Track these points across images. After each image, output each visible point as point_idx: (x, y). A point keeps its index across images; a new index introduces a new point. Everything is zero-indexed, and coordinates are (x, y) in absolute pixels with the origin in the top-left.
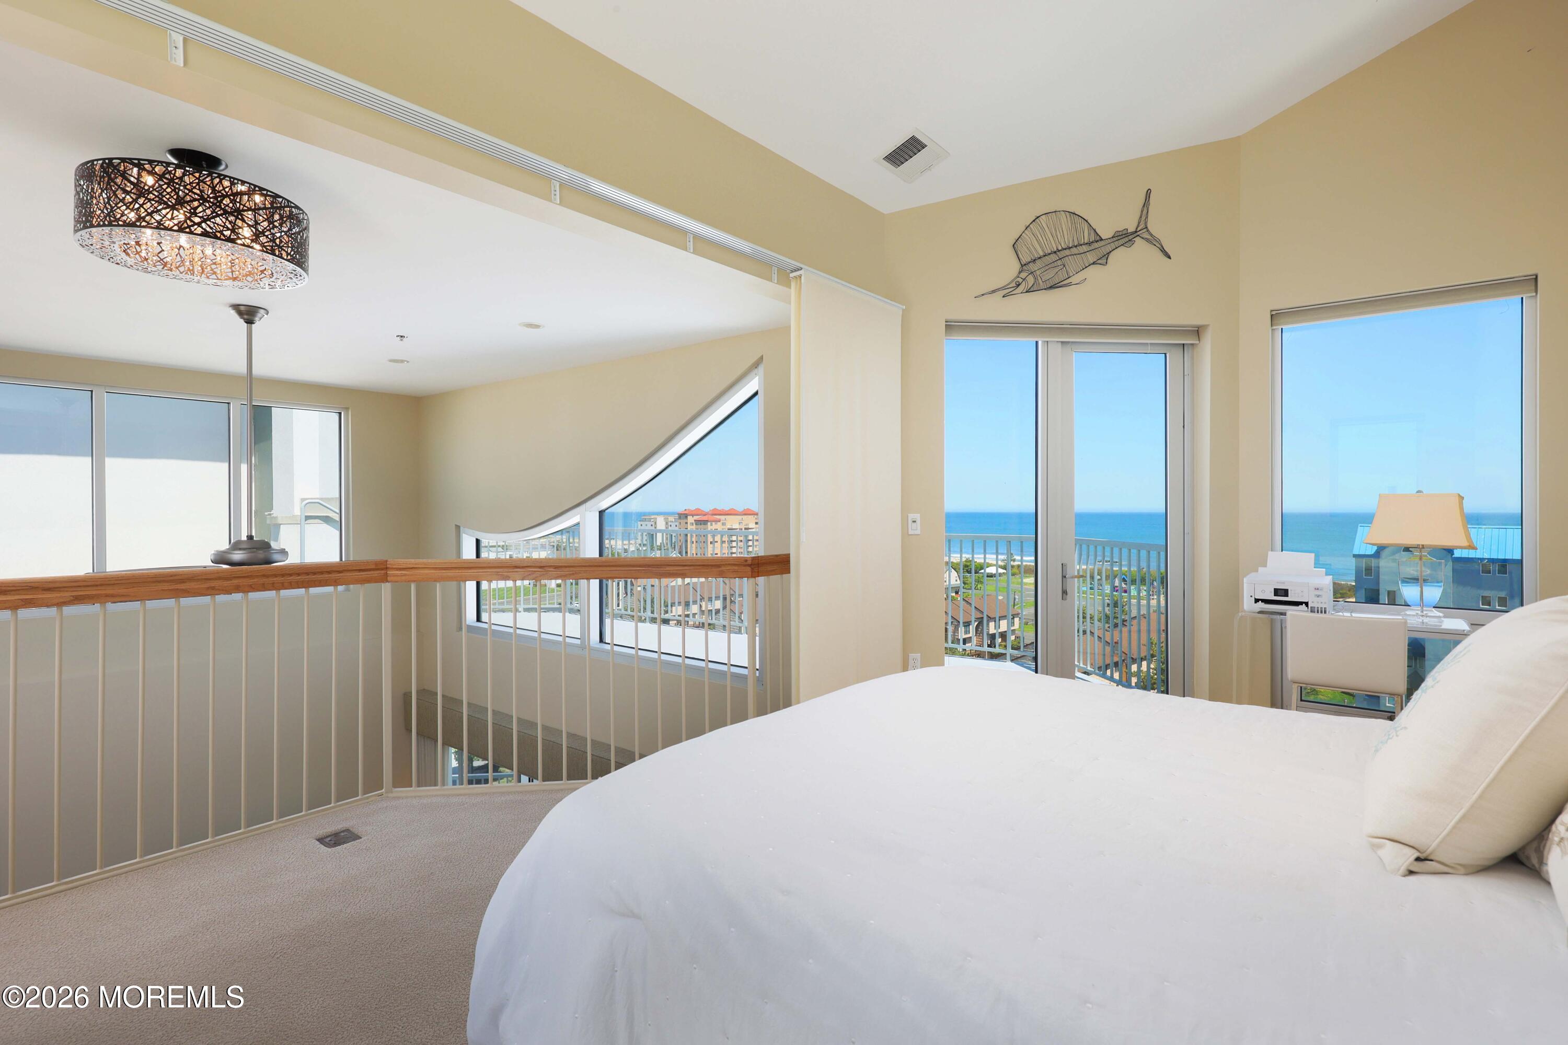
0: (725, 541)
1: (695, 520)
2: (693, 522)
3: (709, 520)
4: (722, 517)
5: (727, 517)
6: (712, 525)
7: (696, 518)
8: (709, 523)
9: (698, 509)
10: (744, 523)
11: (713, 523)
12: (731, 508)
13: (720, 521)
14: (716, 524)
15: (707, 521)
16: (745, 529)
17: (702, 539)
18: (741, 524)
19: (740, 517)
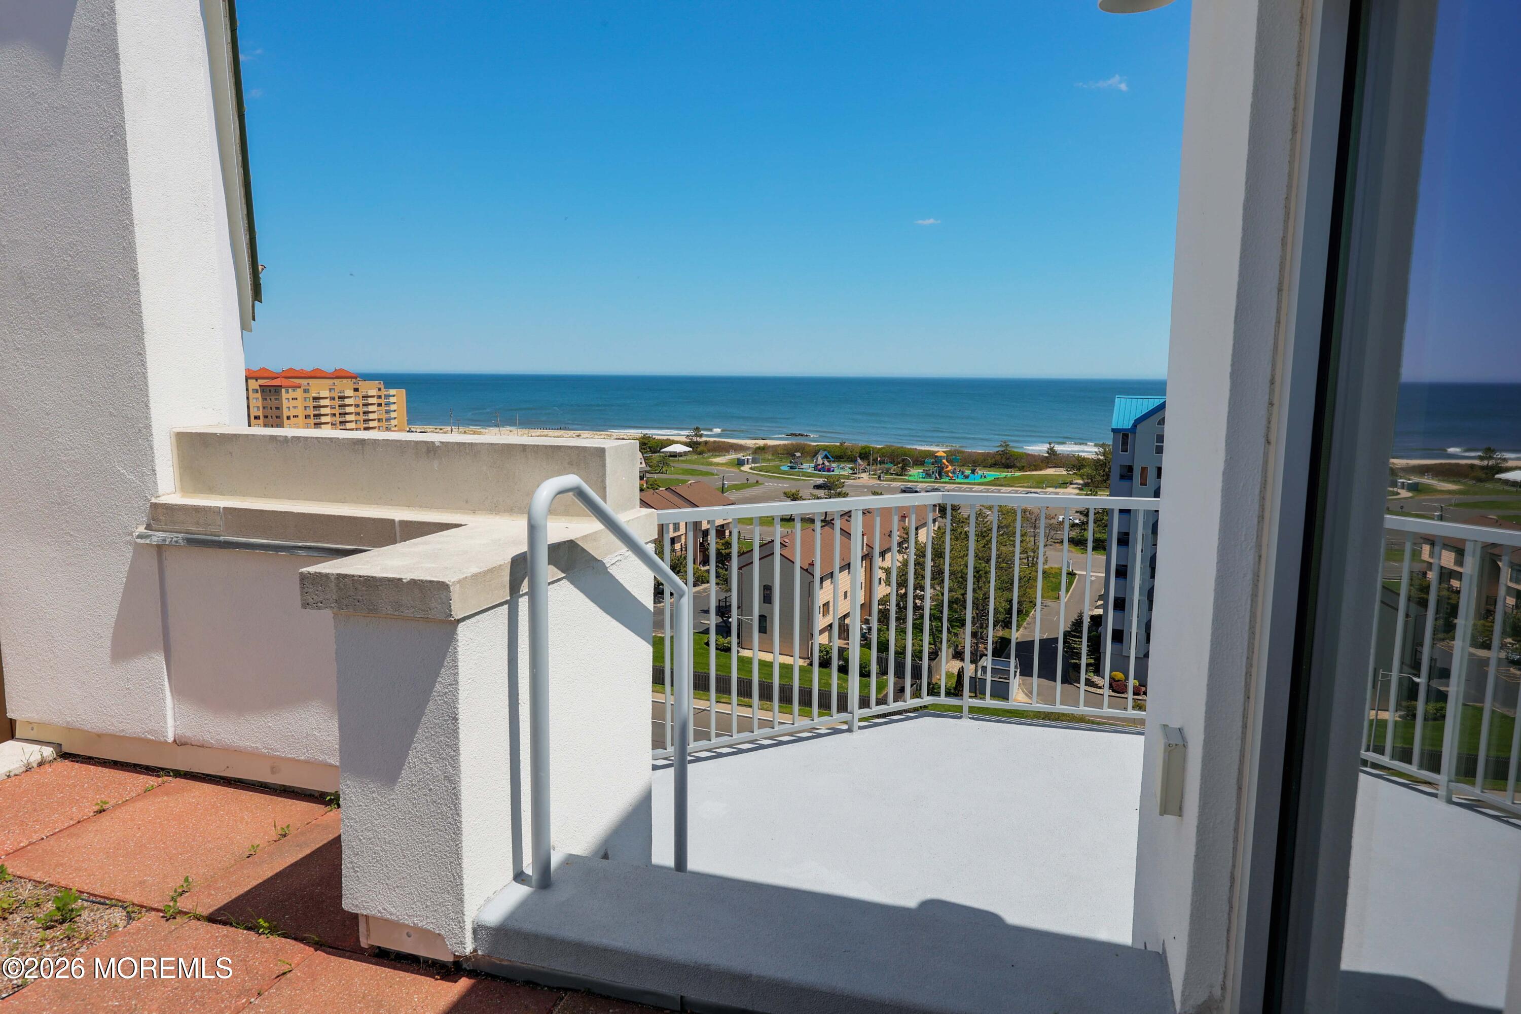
0: (310, 416)
1: (260, 386)
2: (258, 388)
3: (283, 384)
4: (304, 382)
5: (311, 381)
6: (287, 392)
7: (261, 382)
8: (283, 390)
9: (264, 369)
10: (337, 390)
11: (290, 389)
12: (316, 368)
13: (300, 387)
14: (294, 391)
15: (281, 386)
16: (339, 398)
17: (277, 413)
18: (333, 391)
19: (330, 382)
